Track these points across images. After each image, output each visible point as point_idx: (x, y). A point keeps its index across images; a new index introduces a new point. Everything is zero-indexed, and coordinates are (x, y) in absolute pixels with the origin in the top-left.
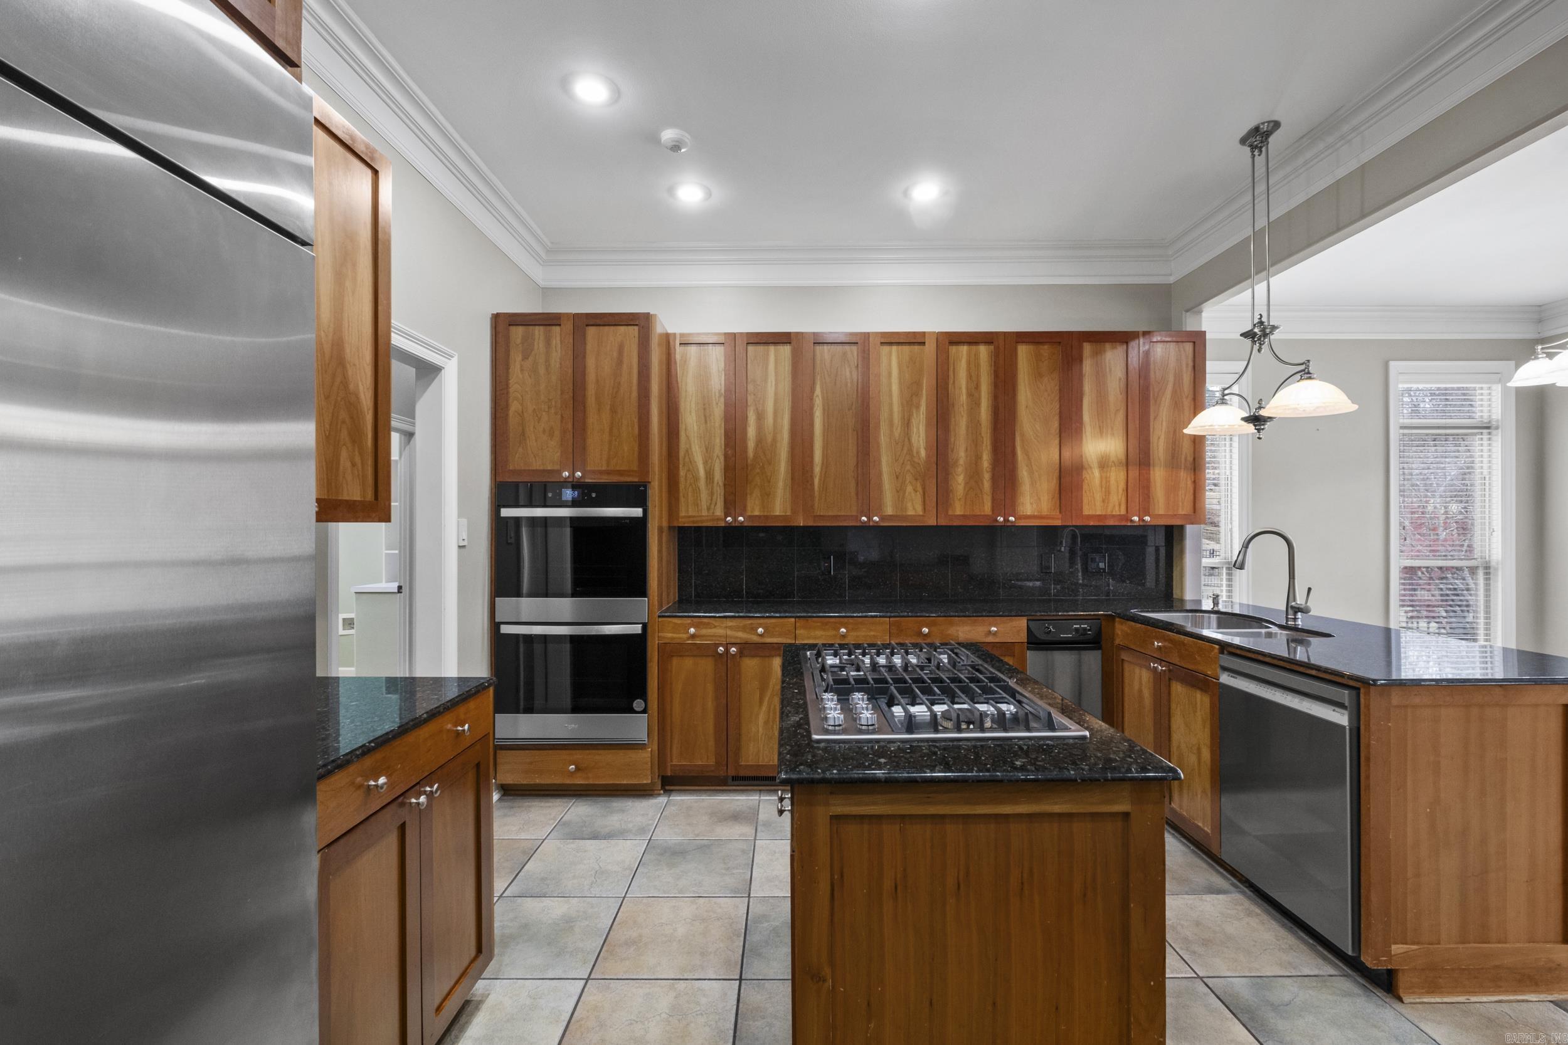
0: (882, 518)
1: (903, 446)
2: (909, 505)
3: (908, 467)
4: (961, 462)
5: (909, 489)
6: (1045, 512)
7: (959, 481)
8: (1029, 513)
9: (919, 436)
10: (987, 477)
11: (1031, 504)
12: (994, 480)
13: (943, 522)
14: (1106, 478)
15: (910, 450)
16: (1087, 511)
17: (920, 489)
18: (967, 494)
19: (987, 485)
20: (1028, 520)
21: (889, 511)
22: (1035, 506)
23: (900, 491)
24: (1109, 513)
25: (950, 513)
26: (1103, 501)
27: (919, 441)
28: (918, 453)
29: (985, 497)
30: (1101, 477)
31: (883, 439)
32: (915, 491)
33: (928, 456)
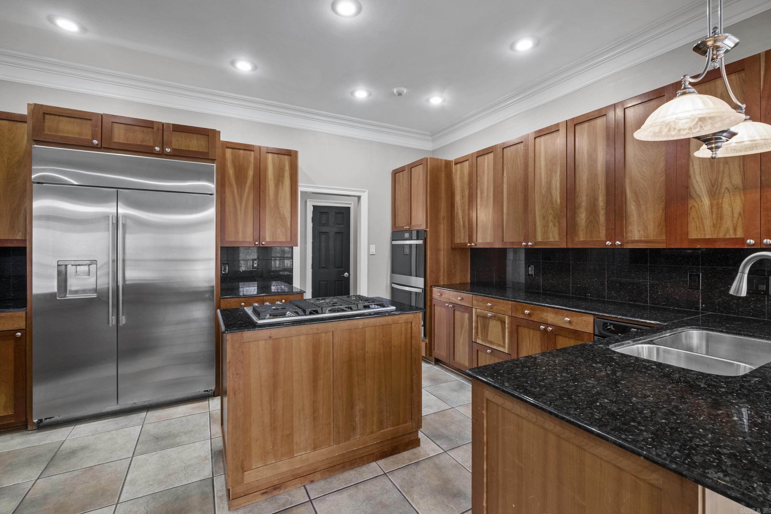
0: (536, 243)
1: (547, 198)
2: (551, 235)
3: (551, 211)
4: (584, 204)
5: (551, 225)
6: (651, 238)
7: (582, 217)
8: (636, 238)
9: (557, 191)
10: (602, 213)
11: (639, 231)
12: (607, 214)
13: (570, 246)
14: (718, 204)
15: (551, 200)
16: (694, 235)
17: (557, 224)
18: (587, 227)
19: (602, 219)
20: (636, 244)
21: (539, 239)
22: (642, 233)
23: (545, 226)
24: (721, 236)
25: (576, 239)
26: (714, 226)
27: (556, 194)
28: (556, 201)
29: (601, 227)
30: (712, 205)
31: (537, 196)
32: (554, 226)
33: (561, 203)
